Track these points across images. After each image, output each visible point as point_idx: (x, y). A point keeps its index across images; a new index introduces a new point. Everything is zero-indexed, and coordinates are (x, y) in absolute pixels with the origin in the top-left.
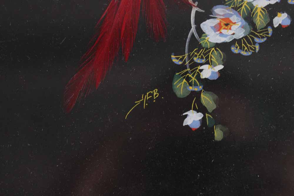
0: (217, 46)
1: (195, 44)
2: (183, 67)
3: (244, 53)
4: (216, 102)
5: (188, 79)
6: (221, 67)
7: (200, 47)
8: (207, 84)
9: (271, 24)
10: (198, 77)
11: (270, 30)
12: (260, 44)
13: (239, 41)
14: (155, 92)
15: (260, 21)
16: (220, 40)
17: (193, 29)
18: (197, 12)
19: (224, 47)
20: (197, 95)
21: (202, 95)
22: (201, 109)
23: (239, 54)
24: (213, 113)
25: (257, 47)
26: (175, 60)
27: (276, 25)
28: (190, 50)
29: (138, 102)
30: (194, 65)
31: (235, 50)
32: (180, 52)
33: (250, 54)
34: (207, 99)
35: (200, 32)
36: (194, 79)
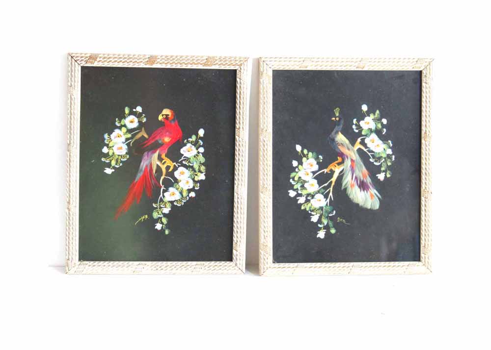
0: (169, 202)
1: (162, 200)
2: (157, 208)
3: (178, 205)
4: (167, 221)
5: (158, 212)
6: (170, 209)
7: (163, 202)
8: (165, 215)
9: (188, 196)
10: (162, 212)
11: (188, 198)
12: (184, 202)
13: (177, 201)
14: (146, 216)
15: (185, 194)
16: (170, 200)
17: (161, 195)
18: (163, 189)
19: (172, 202)
20: (161, 218)
21: (162, 218)
22: (162, 223)
23: (177, 205)
24: (166, 225)
25: (183, 203)
26: (154, 205)
27: (190, 196)
28: (160, 202)
29: (140, 219)
30: (161, 208)
31: (175, 204)
32: (156, 203)
33: (180, 205)
34: (164, 220)
35: (164, 196)
36: (160, 213)
